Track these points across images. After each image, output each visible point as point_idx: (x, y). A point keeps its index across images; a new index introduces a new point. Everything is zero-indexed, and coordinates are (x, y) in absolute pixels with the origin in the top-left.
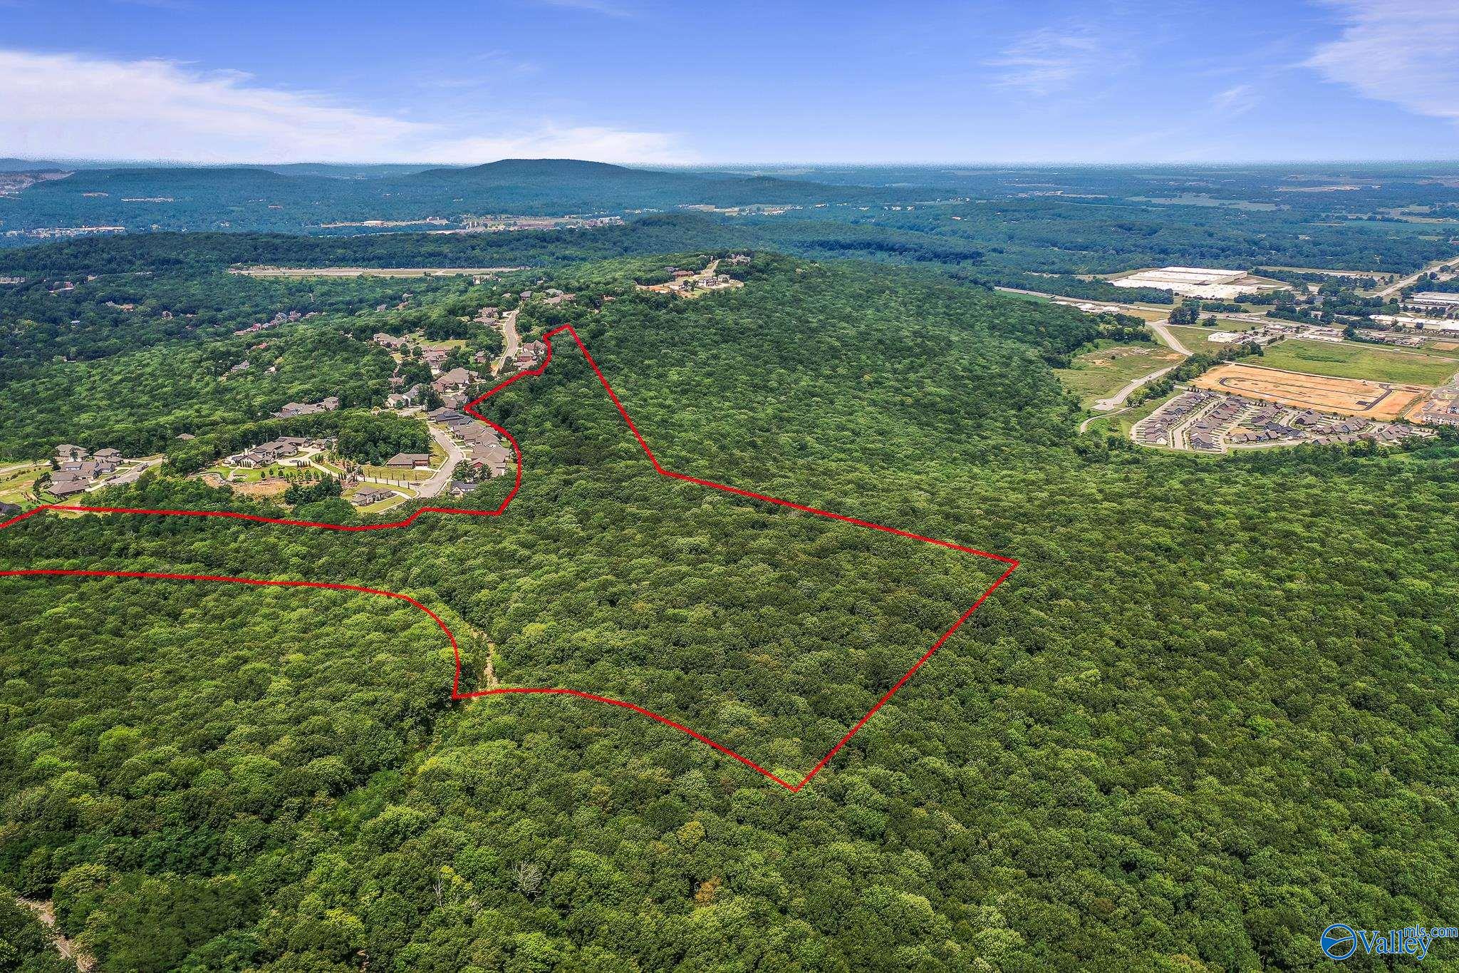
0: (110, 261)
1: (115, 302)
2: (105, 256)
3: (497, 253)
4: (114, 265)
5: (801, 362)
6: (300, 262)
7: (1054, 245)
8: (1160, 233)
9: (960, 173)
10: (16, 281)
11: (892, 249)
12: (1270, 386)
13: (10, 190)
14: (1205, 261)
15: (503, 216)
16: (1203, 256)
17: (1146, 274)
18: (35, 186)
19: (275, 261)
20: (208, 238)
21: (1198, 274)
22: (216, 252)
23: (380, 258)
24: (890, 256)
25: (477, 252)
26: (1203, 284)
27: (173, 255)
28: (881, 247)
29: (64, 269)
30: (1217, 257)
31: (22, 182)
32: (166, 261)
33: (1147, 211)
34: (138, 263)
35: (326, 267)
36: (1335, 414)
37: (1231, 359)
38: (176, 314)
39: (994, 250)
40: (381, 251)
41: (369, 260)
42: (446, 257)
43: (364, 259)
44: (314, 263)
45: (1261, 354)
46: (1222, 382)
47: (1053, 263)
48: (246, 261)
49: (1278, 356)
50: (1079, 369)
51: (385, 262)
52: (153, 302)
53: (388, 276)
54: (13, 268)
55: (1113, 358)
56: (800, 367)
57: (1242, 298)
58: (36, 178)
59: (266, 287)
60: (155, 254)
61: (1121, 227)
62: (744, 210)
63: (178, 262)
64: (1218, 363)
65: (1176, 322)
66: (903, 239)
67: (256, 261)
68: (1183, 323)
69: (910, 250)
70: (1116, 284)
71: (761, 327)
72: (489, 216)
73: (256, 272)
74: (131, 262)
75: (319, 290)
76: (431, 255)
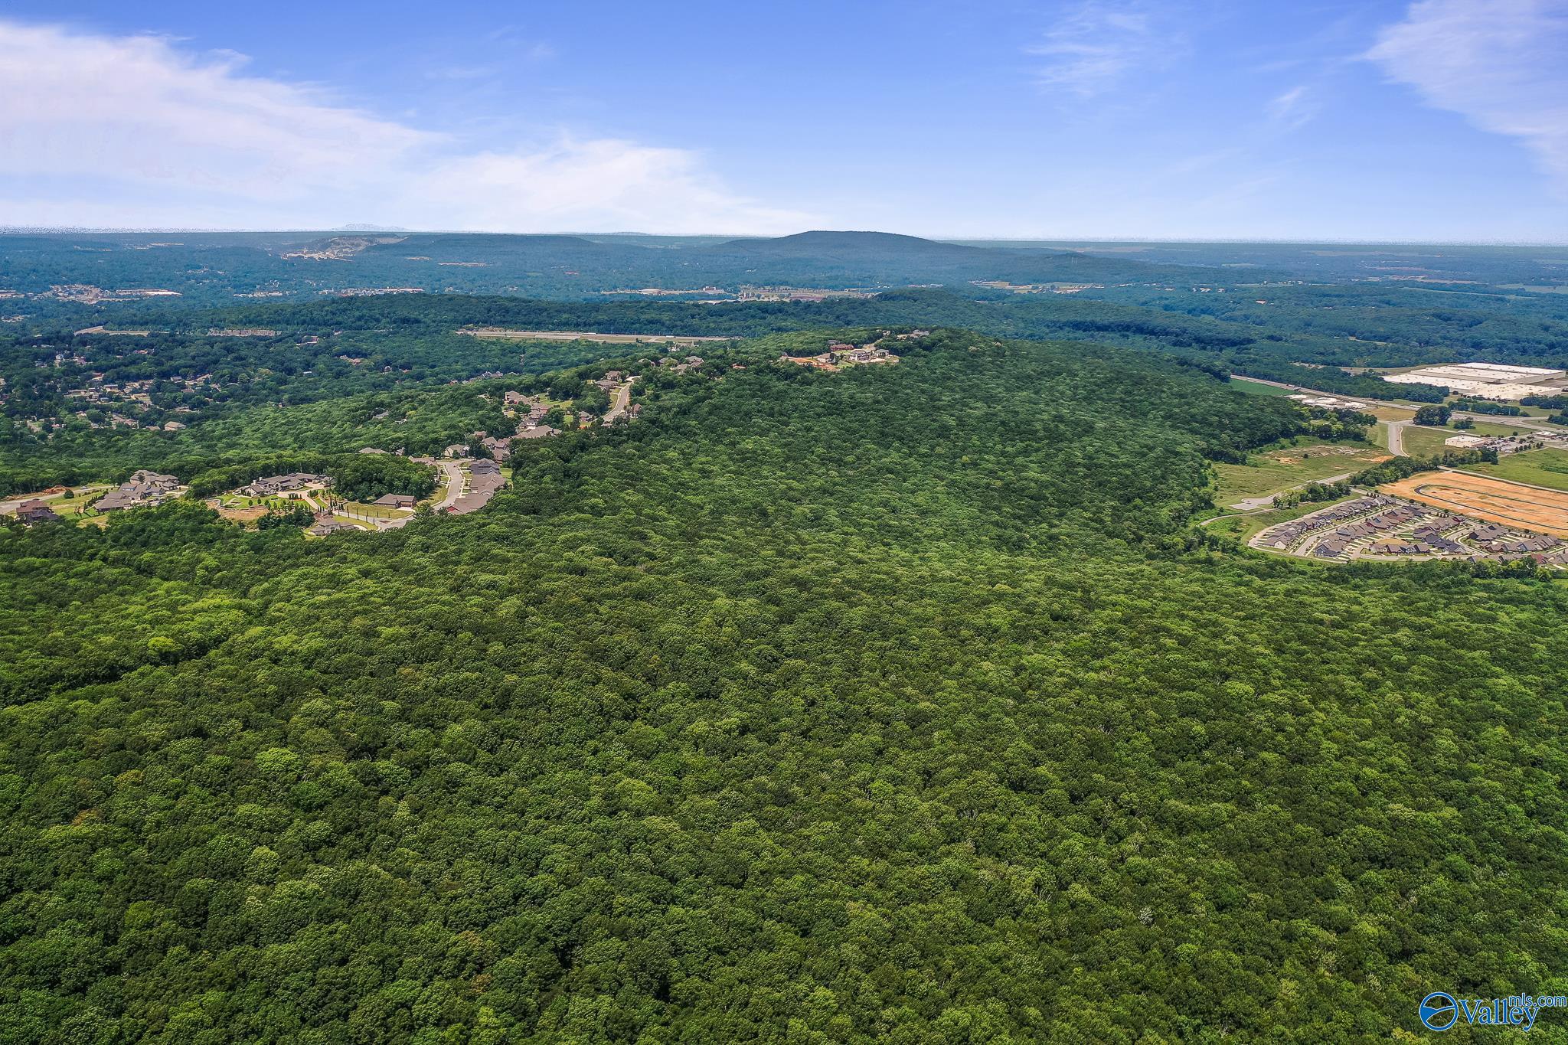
0: (359, 319)
1: (349, 357)
2: (357, 314)
3: (715, 322)
4: (362, 323)
5: (901, 439)
6: (526, 325)
7: (1352, 335)
8: (1484, 325)
9: (1319, 253)
10: (272, 334)
11: (1152, 333)
12: (1475, 497)
13: (347, 253)
14: (1526, 358)
15: (782, 288)
16: (1524, 352)
17: (1436, 370)
18: (368, 249)
19: (503, 324)
20: (450, 299)
21: (1498, 371)
22: (453, 314)
23: (599, 324)
24: (1145, 339)
25: (696, 321)
26: (1497, 382)
27: (414, 315)
28: (1140, 330)
29: (320, 325)
30: (1540, 353)
31: (358, 245)
32: (406, 320)
33: (1502, 300)
34: (384, 321)
35: (550, 330)
36: (1527, 531)
37: (1451, 465)
38: (395, 368)
39: (1271, 338)
40: (601, 317)
41: (590, 325)
42: (663, 324)
43: (585, 324)
44: (539, 326)
45: (1495, 463)
46: (1417, 490)
47: (1334, 353)
48: (478, 323)
49: (1519, 467)
50: (1256, 466)
51: (604, 327)
52: (379, 357)
53: (601, 341)
54: (279, 322)
55: (1306, 456)
56: (896, 444)
57: (1530, 401)
58: (371, 242)
59: (483, 347)
60: (398, 313)
61: (1438, 316)
62: (1037, 288)
63: (417, 321)
64: (1431, 469)
65: (1423, 423)
66: (1166, 322)
67: (486, 323)
68: (1431, 424)
69: (1172, 334)
70: (1387, 379)
71: (878, 402)
72: (767, 288)
73: (484, 333)
74: (378, 321)
75: (530, 352)
76: (651, 322)
